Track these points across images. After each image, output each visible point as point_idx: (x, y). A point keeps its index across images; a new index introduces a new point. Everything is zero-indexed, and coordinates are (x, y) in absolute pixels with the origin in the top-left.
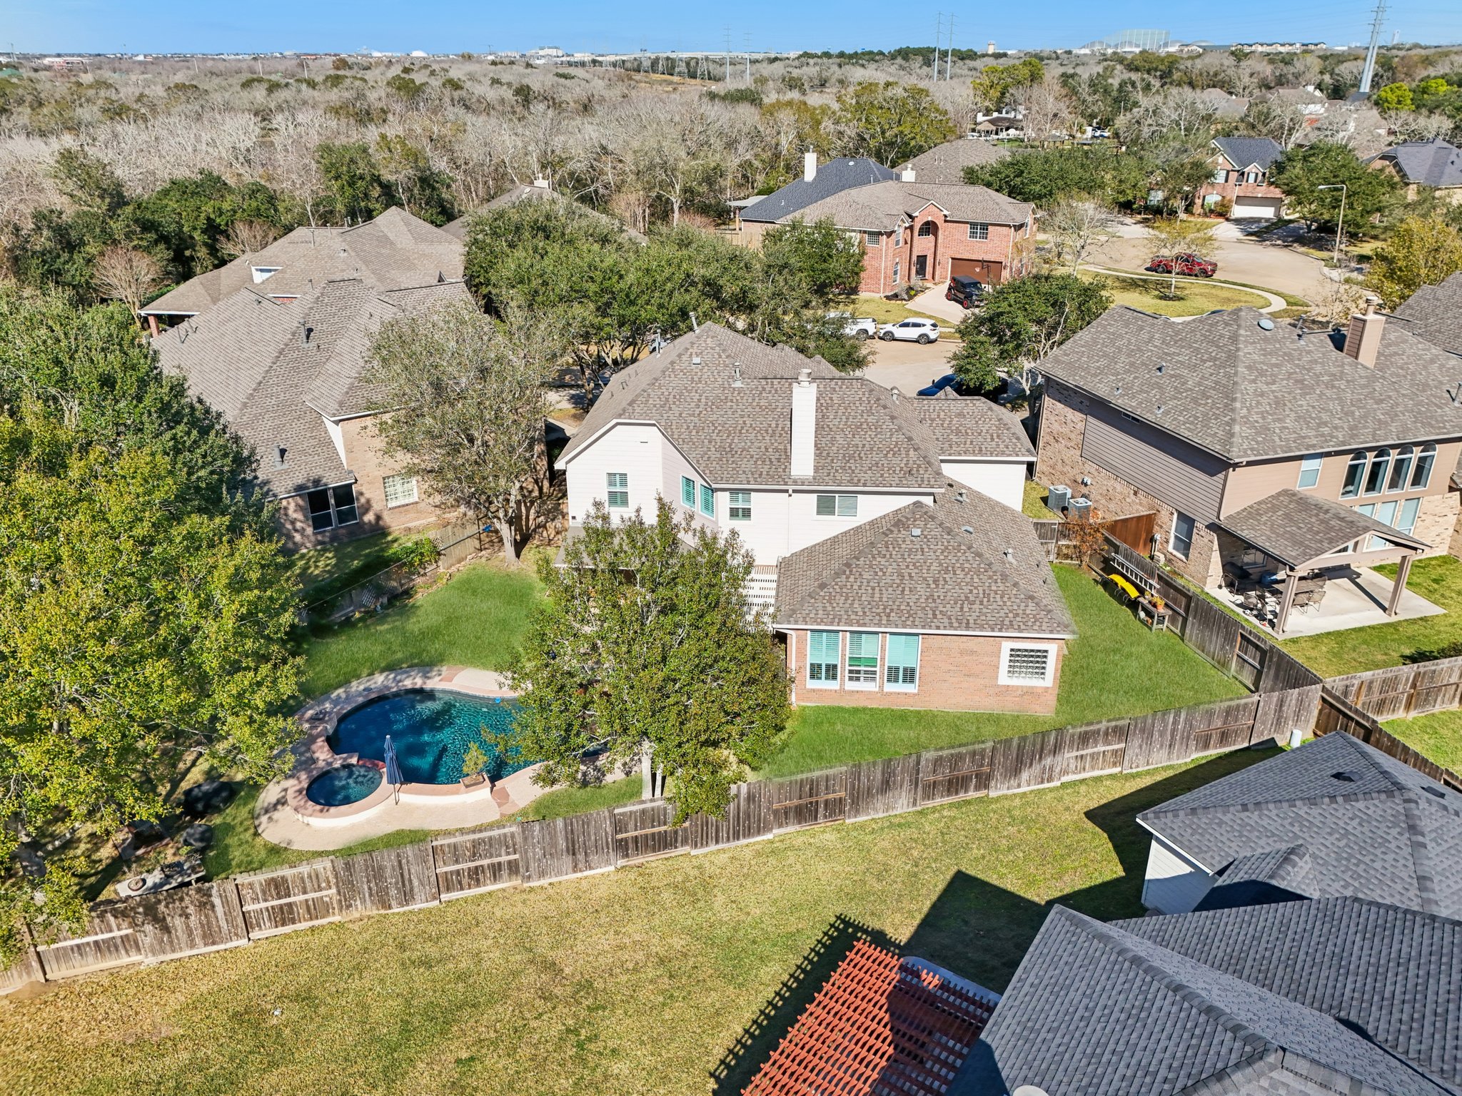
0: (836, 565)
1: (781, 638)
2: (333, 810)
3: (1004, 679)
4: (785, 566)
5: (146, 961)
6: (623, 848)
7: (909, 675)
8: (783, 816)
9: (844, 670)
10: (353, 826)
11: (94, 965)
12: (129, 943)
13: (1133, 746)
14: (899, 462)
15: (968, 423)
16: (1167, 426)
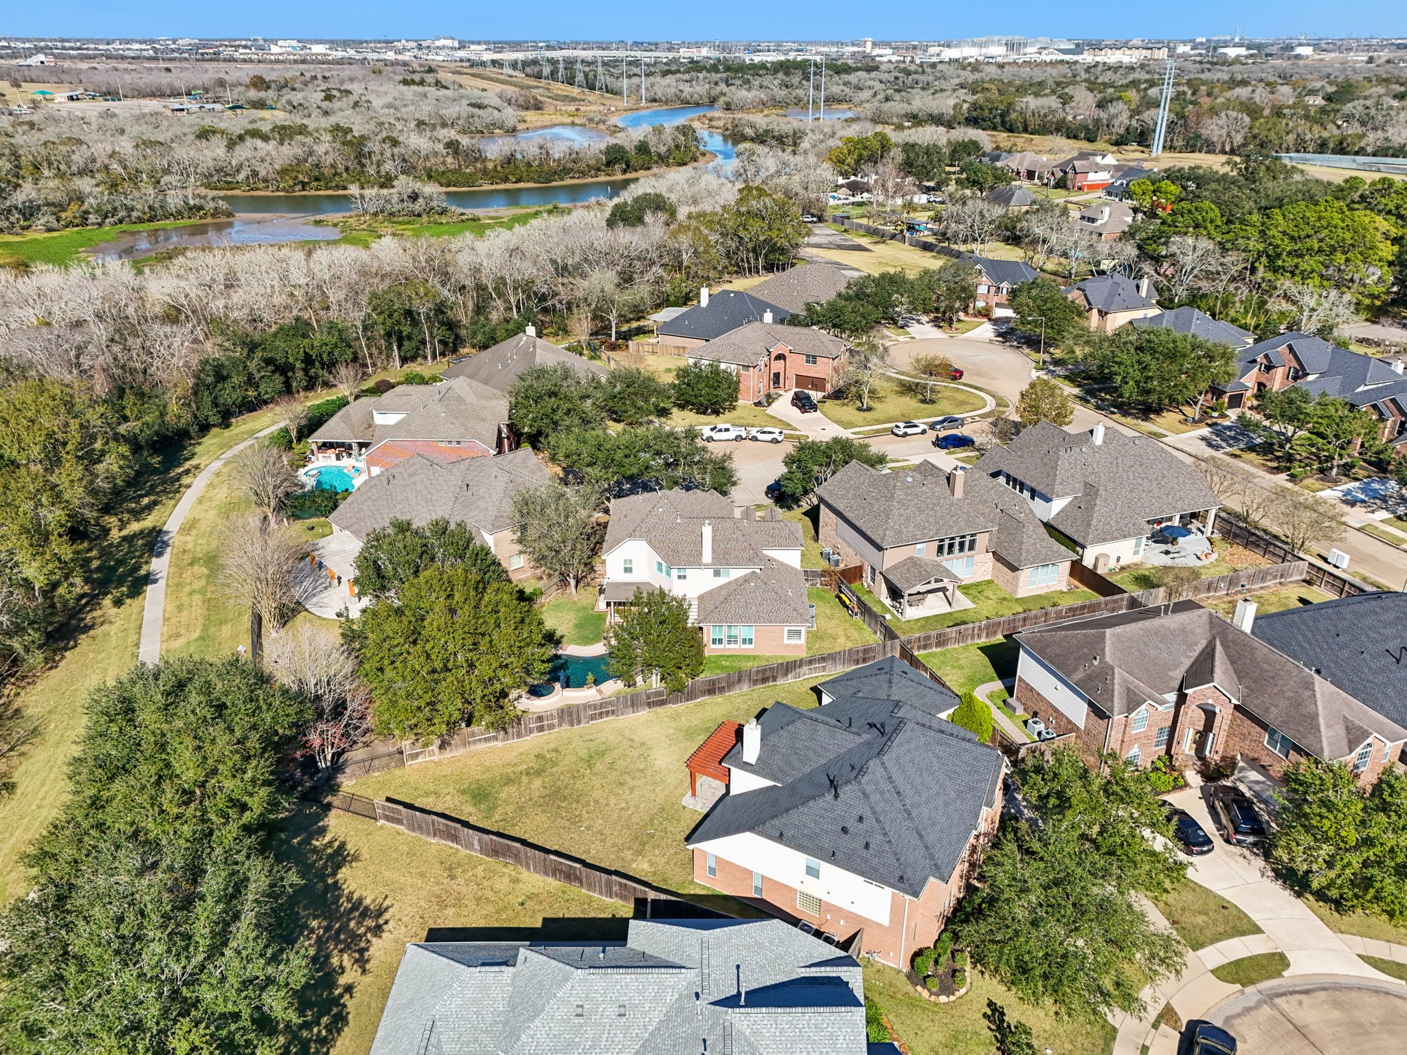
0: (721, 599)
1: (701, 629)
3: (786, 641)
4: (701, 598)
5: (499, 744)
6: (649, 705)
7: (750, 641)
8: (704, 693)
9: (725, 641)
11: (484, 746)
12: (495, 738)
13: (829, 664)
14: (745, 555)
15: (777, 532)
16: (864, 529)
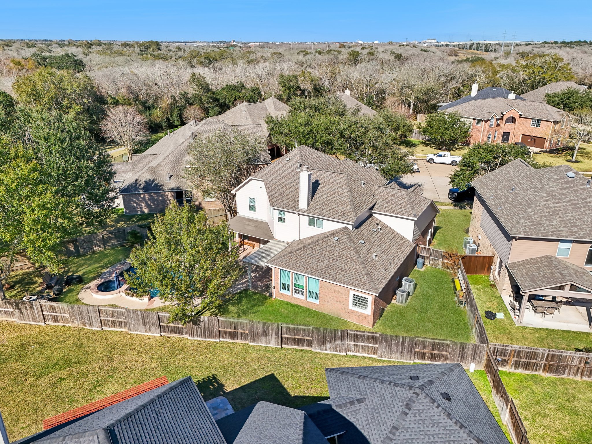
2: (100, 292)
3: (351, 307)
6: (163, 329)
7: (317, 296)
8: (224, 334)
9: (293, 289)
10: (103, 300)
12: (12, 314)
13: (381, 347)
14: (342, 209)
15: (395, 199)
16: (498, 216)
